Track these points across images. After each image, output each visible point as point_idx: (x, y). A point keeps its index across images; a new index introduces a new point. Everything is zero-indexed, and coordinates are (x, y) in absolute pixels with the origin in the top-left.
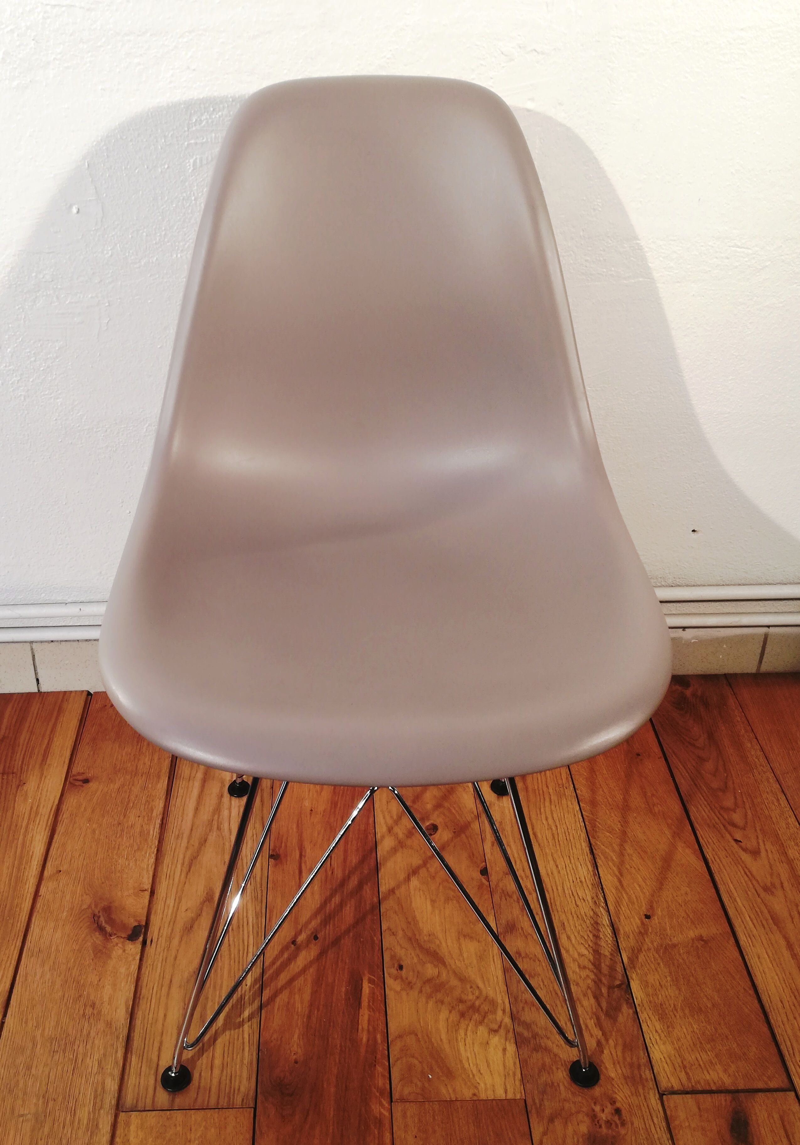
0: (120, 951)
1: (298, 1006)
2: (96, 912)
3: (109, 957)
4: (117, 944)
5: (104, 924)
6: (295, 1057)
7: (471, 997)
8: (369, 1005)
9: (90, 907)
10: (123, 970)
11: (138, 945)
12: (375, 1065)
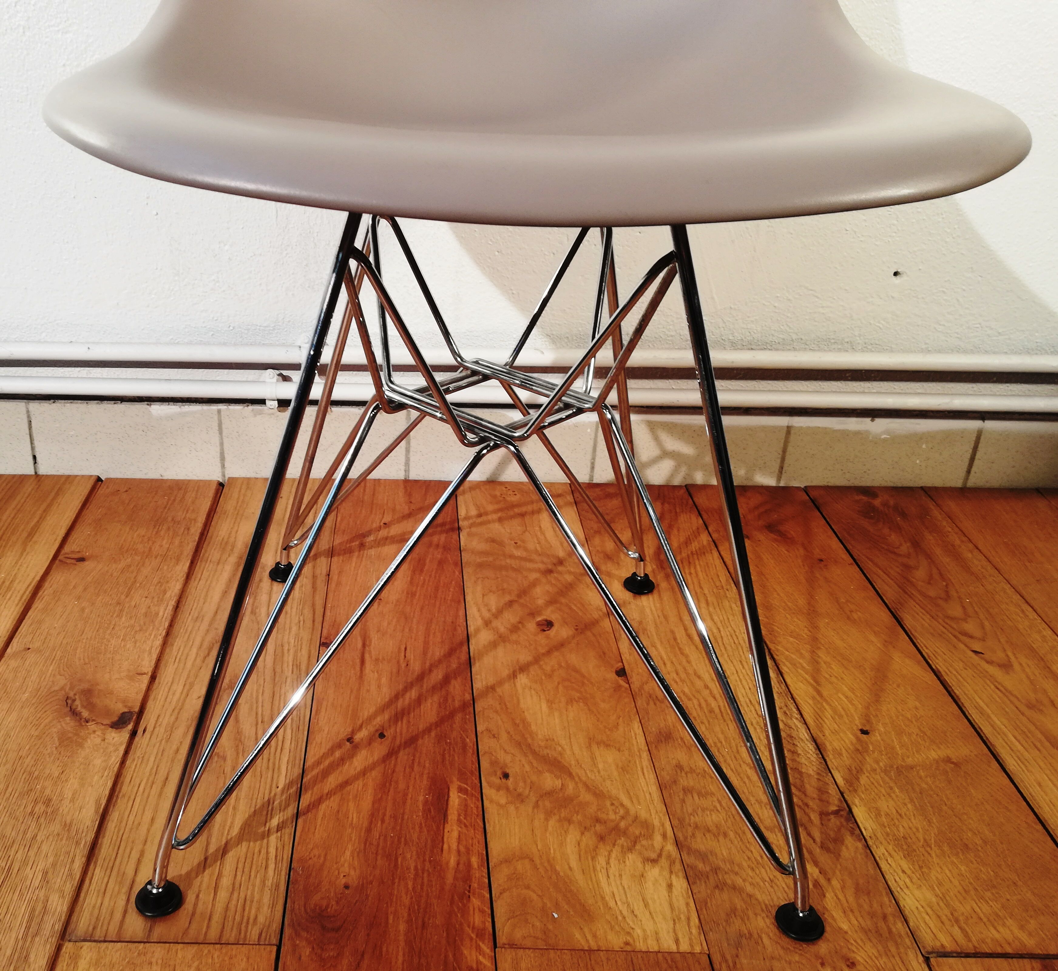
0: (98, 740)
1: (354, 816)
2: (71, 694)
3: (81, 745)
4: (94, 732)
5: (79, 709)
6: (344, 881)
7: (612, 816)
8: (459, 821)
9: (62, 689)
10: (98, 762)
11: (124, 735)
12: (469, 897)
